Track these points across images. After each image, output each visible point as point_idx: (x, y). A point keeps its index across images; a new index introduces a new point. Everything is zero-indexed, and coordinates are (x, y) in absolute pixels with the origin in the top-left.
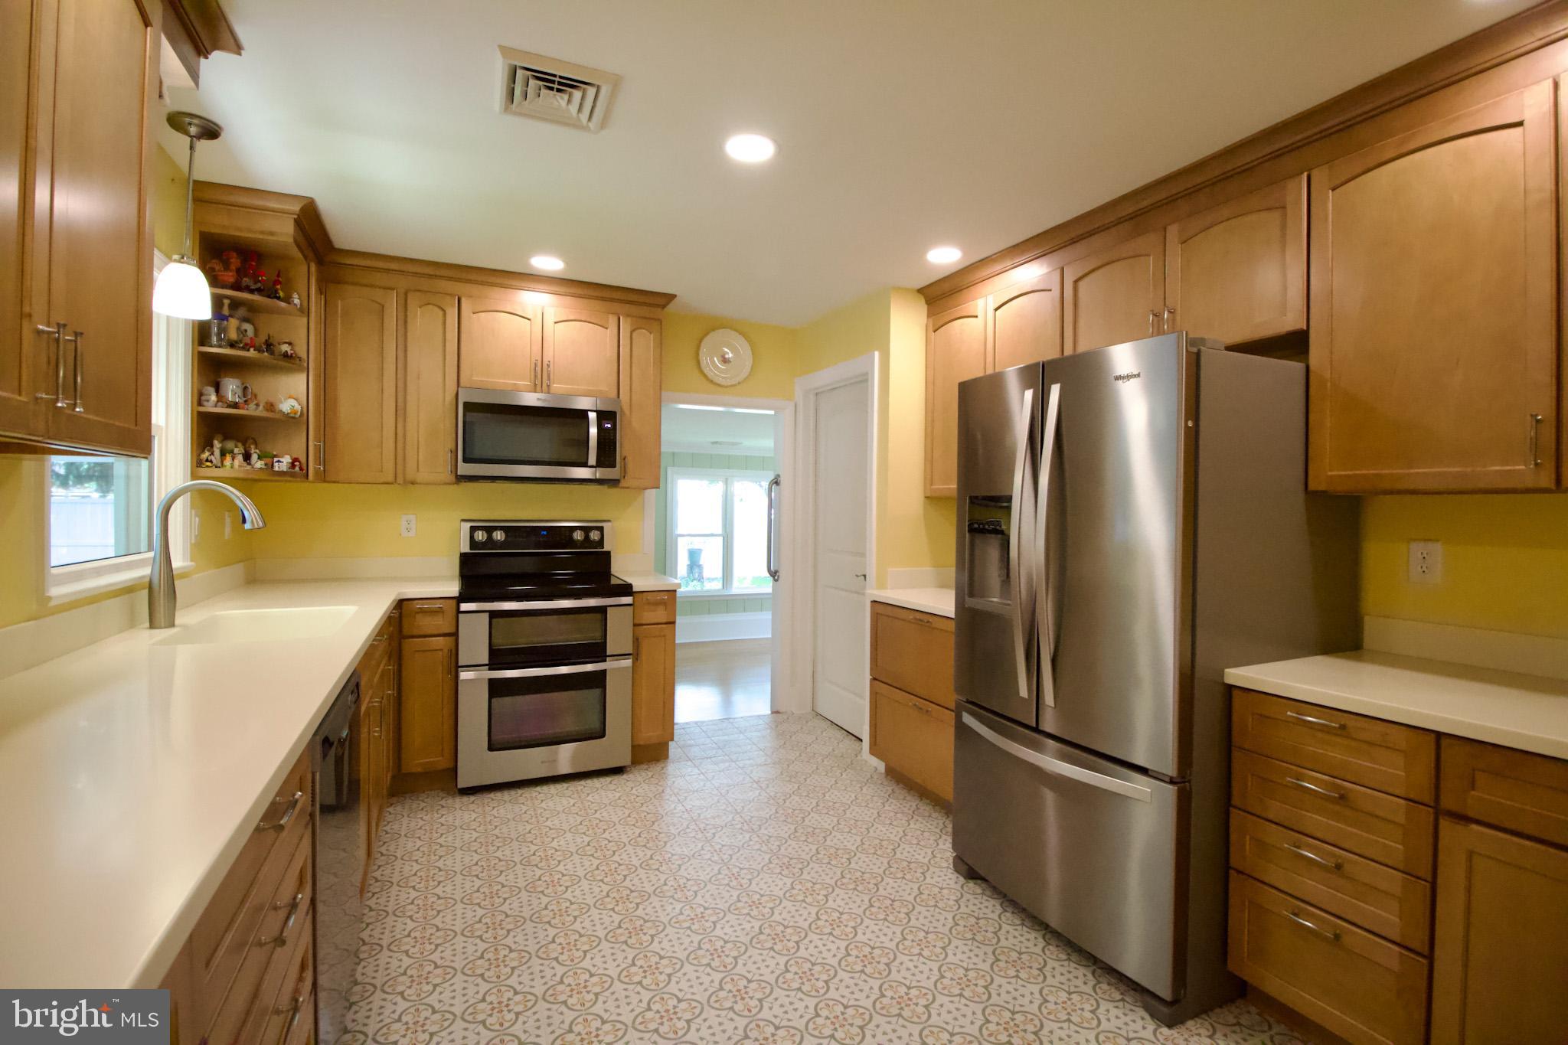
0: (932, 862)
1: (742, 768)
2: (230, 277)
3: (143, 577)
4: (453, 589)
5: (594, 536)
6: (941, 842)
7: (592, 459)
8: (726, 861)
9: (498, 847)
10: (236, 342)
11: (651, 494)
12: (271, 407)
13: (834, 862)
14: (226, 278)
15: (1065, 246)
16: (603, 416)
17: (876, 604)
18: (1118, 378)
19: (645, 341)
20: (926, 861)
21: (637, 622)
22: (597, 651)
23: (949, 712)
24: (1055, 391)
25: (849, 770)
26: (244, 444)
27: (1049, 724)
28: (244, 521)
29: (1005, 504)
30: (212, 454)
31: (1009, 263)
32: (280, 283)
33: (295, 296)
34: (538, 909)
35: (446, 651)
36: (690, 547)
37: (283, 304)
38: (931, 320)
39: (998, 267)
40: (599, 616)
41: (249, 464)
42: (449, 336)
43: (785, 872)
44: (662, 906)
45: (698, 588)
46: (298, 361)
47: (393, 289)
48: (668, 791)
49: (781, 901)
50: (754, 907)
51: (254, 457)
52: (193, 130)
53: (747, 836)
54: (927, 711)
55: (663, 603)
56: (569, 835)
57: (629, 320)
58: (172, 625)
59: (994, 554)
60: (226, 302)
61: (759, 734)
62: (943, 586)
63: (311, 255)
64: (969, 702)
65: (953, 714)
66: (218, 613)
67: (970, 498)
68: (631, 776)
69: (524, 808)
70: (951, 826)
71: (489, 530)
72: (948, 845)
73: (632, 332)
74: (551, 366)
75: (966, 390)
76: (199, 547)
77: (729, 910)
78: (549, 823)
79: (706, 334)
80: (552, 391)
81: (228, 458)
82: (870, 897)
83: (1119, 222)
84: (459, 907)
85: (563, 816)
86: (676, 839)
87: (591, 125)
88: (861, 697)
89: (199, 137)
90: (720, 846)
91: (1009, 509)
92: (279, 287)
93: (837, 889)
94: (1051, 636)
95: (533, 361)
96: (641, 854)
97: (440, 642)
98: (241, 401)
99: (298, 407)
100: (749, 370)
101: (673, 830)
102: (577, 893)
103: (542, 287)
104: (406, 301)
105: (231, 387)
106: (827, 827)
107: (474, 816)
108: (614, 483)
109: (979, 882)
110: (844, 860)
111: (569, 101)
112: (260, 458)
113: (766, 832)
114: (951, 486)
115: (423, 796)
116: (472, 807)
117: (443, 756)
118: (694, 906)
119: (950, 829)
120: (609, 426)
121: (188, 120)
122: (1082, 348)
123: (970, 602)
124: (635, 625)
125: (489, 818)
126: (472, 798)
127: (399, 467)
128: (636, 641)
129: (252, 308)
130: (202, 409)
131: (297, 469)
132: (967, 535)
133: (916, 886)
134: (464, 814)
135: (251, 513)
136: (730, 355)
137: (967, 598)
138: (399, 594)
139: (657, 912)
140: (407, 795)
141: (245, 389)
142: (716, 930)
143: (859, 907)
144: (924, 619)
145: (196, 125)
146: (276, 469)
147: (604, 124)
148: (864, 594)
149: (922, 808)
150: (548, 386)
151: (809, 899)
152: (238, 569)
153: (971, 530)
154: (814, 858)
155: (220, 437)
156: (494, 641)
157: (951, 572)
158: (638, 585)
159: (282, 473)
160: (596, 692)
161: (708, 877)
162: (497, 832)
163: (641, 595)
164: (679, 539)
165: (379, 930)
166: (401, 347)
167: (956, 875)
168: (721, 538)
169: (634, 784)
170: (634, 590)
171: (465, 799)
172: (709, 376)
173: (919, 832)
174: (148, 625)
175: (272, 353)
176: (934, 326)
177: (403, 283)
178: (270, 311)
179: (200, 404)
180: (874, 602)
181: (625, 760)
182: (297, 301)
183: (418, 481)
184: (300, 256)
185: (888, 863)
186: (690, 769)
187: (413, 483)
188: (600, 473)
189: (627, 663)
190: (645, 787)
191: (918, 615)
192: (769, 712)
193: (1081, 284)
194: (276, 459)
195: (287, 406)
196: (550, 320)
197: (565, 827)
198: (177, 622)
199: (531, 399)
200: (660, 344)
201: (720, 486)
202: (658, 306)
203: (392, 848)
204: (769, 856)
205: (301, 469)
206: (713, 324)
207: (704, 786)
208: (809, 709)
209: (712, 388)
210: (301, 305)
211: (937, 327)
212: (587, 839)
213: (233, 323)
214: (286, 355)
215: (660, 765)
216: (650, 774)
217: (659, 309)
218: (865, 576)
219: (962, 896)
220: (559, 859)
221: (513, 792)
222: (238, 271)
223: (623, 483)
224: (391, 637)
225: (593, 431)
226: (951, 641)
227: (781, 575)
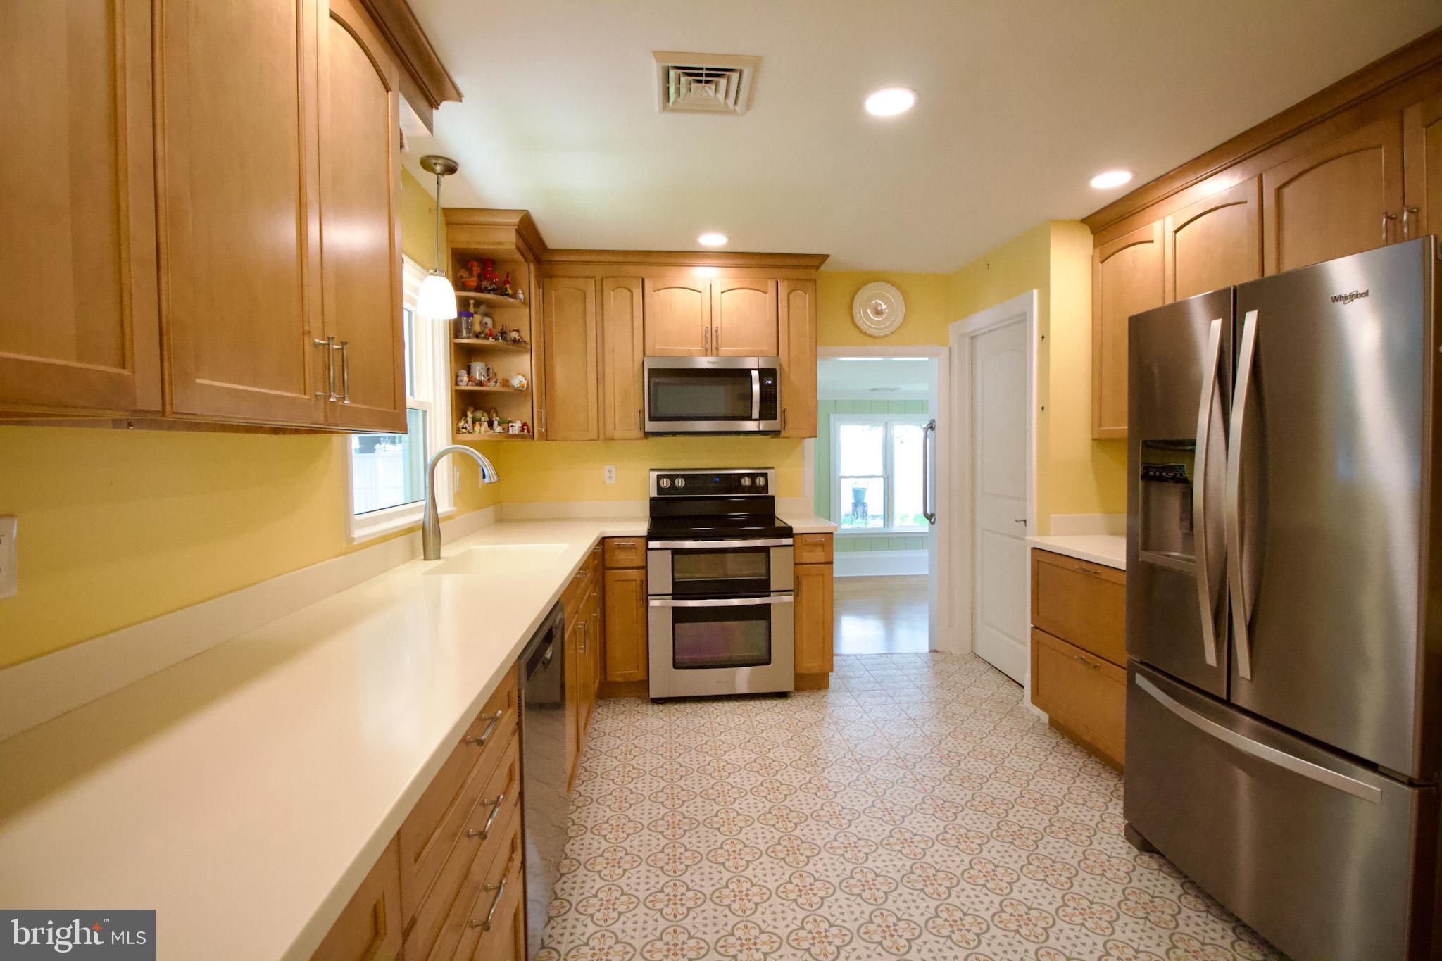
0: (1100, 826)
1: (899, 704)
2: (473, 282)
3: (419, 520)
4: (642, 528)
5: (760, 481)
6: (1111, 805)
7: (756, 414)
8: (880, 794)
9: (680, 754)
10: (480, 333)
11: (809, 442)
12: (506, 383)
13: (990, 811)
14: (471, 283)
15: (1264, 150)
16: (765, 373)
17: (1035, 551)
18: (1336, 299)
19: (802, 300)
20: (1093, 824)
21: (797, 561)
22: (762, 586)
23: (1122, 670)
24: (1251, 320)
25: (1008, 717)
26: (489, 414)
27: (1243, 697)
28: (484, 477)
29: (1189, 448)
30: (467, 422)
31: (1191, 178)
32: (508, 282)
33: (520, 291)
34: (710, 815)
35: (638, 581)
36: (855, 486)
37: (511, 300)
38: (1097, 251)
39: (1177, 184)
40: (762, 555)
41: (492, 429)
42: (636, 313)
43: (939, 814)
44: (818, 830)
45: (862, 526)
46: (524, 345)
47: (592, 278)
48: (827, 719)
49: (933, 844)
50: (906, 845)
51: (496, 423)
52: (438, 169)
53: (902, 772)
54: (1095, 667)
55: (821, 544)
56: (738, 751)
57: (786, 283)
58: (439, 558)
59: (1174, 503)
60: (472, 302)
61: (916, 671)
62: (1114, 533)
63: (531, 257)
64: (1142, 663)
65: (1125, 671)
66: (474, 547)
67: (1145, 442)
68: (794, 701)
69: (702, 721)
70: (1122, 789)
71: (672, 478)
72: (1120, 810)
73: (789, 294)
74: (719, 332)
75: (1140, 326)
76: (459, 496)
77: (881, 844)
78: (722, 737)
79: (859, 289)
80: (721, 353)
81: (478, 424)
82: (1028, 853)
83: (1337, 111)
84: (647, 803)
85: (734, 732)
86: (834, 767)
87: (738, 108)
88: (1024, 643)
89: (443, 173)
90: (874, 779)
91: (1193, 451)
92: (508, 286)
93: (992, 840)
94: (1247, 601)
95: (704, 328)
96: (801, 777)
97: (633, 574)
98: (486, 379)
99: (525, 382)
100: (902, 320)
101: (831, 758)
102: (744, 805)
103: (709, 262)
104: (602, 287)
105: (478, 368)
106: (984, 774)
107: (662, 723)
108: (775, 434)
109: (1156, 855)
110: (1001, 811)
111: (716, 90)
112: (499, 424)
113: (920, 771)
114: (1122, 427)
115: (623, 701)
116: (661, 715)
117: (638, 669)
118: (848, 835)
119: (1121, 793)
120: (770, 382)
121: (434, 161)
122: (1289, 265)
123: (1146, 556)
124: (795, 564)
125: (674, 727)
126: (661, 707)
127: (601, 426)
128: (797, 580)
129: (490, 305)
130: (458, 388)
131: (526, 431)
132: (1140, 481)
133: (1080, 850)
134: (656, 721)
135: (489, 471)
136: (884, 307)
137: (1140, 551)
138: (602, 532)
139: (813, 834)
140: (612, 700)
141: (488, 369)
142: (868, 862)
143: (1016, 862)
144: (1091, 570)
145: (440, 164)
146: (511, 432)
147: (748, 107)
148: (1023, 539)
149: (1090, 766)
150: (717, 350)
151: (962, 846)
152: (489, 512)
153: (1145, 477)
154: (969, 804)
155: (472, 409)
156: (676, 575)
157: (1122, 520)
158: (798, 527)
159: (514, 436)
160: (762, 624)
161: (862, 808)
162: (679, 740)
163: (800, 536)
164: (842, 480)
165: (585, 814)
166: (599, 326)
167: (1128, 844)
168: (882, 479)
169: (797, 710)
170: (794, 532)
171: (656, 707)
172: (862, 328)
173: (1086, 792)
174: (423, 557)
175: (504, 339)
176: (1100, 257)
177: (598, 271)
178: (502, 306)
179: (457, 384)
180: (1034, 549)
181: (789, 686)
182: (521, 296)
183: (616, 437)
184: (522, 260)
185: (1050, 820)
186: (848, 700)
187: (613, 439)
188: (762, 426)
189: (789, 598)
190: (807, 712)
191: (1085, 566)
192: (927, 650)
193: (1286, 191)
194: (510, 425)
195: (518, 381)
196: (717, 290)
197: (736, 742)
198: (442, 555)
199: (704, 363)
200: (815, 304)
201: (879, 432)
202: (811, 267)
203: (599, 743)
204: (922, 795)
205: (529, 432)
206: (866, 278)
207: (861, 718)
208: (968, 650)
209: (867, 340)
210: (524, 299)
211: (1105, 257)
212: (754, 756)
213: (477, 318)
214: (515, 341)
215: (822, 693)
216: (812, 701)
217: (813, 271)
218: (1025, 521)
219: (1134, 869)
220: (729, 771)
221: (694, 706)
222: (479, 276)
223: (783, 434)
224: (595, 569)
225: (756, 387)
226: (1123, 593)
227: (937, 517)
